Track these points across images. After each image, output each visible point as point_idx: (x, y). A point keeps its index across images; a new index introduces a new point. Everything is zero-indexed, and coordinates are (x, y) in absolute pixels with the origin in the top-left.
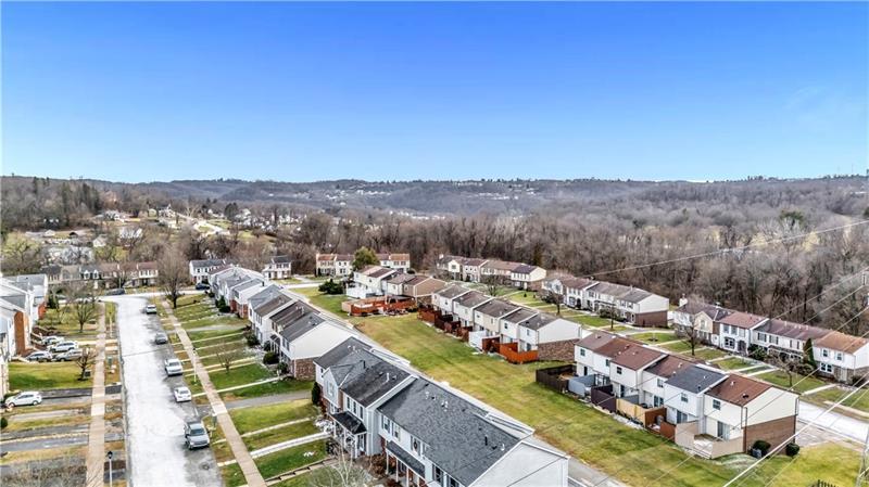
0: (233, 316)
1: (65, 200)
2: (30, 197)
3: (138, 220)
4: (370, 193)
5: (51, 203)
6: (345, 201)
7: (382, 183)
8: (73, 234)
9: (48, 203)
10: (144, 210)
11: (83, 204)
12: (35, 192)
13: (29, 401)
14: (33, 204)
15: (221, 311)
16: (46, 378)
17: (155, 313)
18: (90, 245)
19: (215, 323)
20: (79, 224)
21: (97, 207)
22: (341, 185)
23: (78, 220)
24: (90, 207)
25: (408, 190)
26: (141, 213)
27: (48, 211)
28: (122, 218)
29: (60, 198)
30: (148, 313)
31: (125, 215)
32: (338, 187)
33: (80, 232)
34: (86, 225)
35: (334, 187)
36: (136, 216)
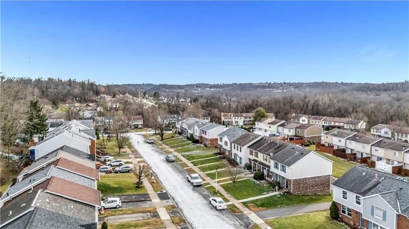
0: (202, 145)
1: (83, 89)
2: (68, 87)
3: (115, 99)
4: (212, 89)
5: (77, 91)
6: (201, 93)
7: (218, 85)
8: (88, 105)
9: (76, 90)
10: (118, 95)
11: (91, 91)
12: (70, 85)
13: (113, 205)
14: (69, 91)
15: (192, 142)
16: (116, 186)
17: (153, 143)
18: (96, 110)
19: (194, 149)
20: (90, 101)
21: (97, 93)
22: (198, 86)
23: (89, 99)
24: (94, 93)
25: (231, 88)
26: (117, 96)
27: (76, 94)
28: (108, 98)
29: (81, 89)
30: (149, 143)
31: (109, 97)
32: (197, 87)
33: (90, 104)
34: (93, 101)
35: (195, 86)
36: (114, 98)
